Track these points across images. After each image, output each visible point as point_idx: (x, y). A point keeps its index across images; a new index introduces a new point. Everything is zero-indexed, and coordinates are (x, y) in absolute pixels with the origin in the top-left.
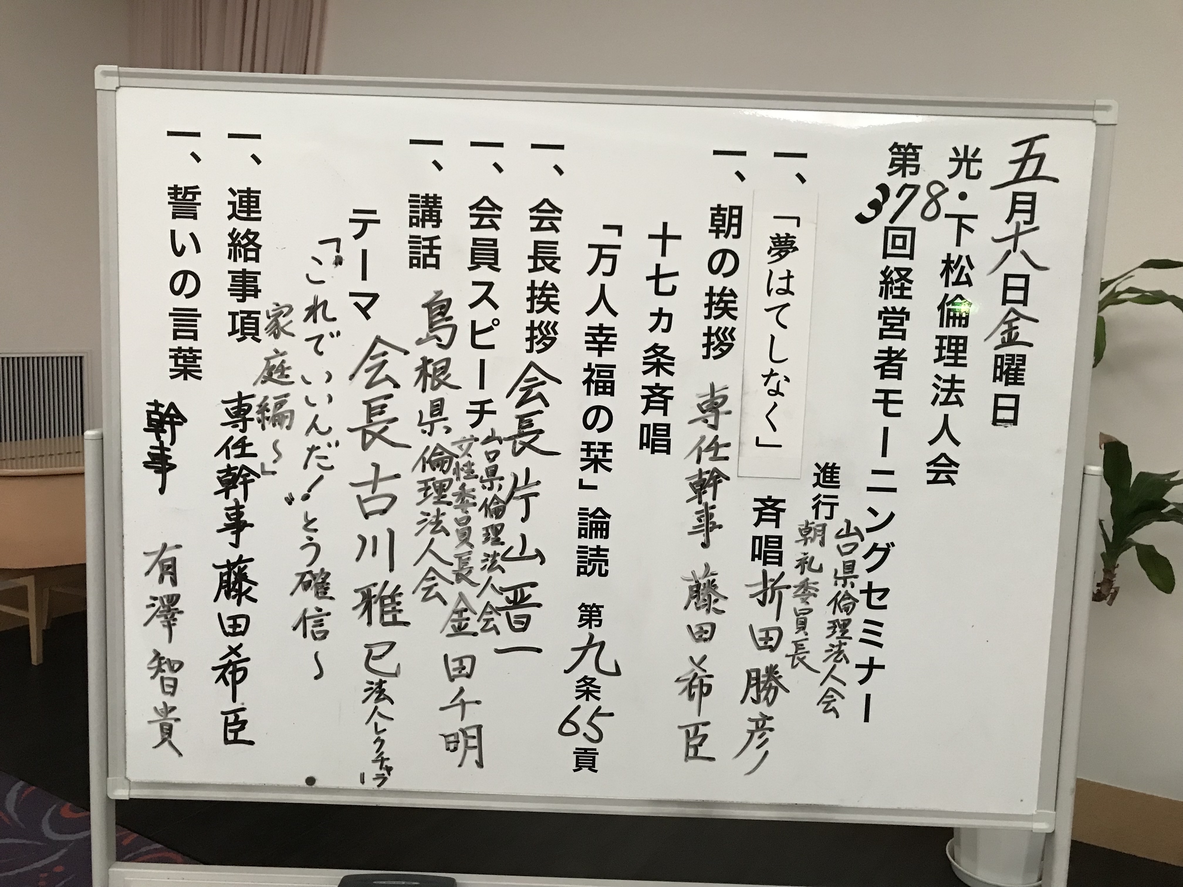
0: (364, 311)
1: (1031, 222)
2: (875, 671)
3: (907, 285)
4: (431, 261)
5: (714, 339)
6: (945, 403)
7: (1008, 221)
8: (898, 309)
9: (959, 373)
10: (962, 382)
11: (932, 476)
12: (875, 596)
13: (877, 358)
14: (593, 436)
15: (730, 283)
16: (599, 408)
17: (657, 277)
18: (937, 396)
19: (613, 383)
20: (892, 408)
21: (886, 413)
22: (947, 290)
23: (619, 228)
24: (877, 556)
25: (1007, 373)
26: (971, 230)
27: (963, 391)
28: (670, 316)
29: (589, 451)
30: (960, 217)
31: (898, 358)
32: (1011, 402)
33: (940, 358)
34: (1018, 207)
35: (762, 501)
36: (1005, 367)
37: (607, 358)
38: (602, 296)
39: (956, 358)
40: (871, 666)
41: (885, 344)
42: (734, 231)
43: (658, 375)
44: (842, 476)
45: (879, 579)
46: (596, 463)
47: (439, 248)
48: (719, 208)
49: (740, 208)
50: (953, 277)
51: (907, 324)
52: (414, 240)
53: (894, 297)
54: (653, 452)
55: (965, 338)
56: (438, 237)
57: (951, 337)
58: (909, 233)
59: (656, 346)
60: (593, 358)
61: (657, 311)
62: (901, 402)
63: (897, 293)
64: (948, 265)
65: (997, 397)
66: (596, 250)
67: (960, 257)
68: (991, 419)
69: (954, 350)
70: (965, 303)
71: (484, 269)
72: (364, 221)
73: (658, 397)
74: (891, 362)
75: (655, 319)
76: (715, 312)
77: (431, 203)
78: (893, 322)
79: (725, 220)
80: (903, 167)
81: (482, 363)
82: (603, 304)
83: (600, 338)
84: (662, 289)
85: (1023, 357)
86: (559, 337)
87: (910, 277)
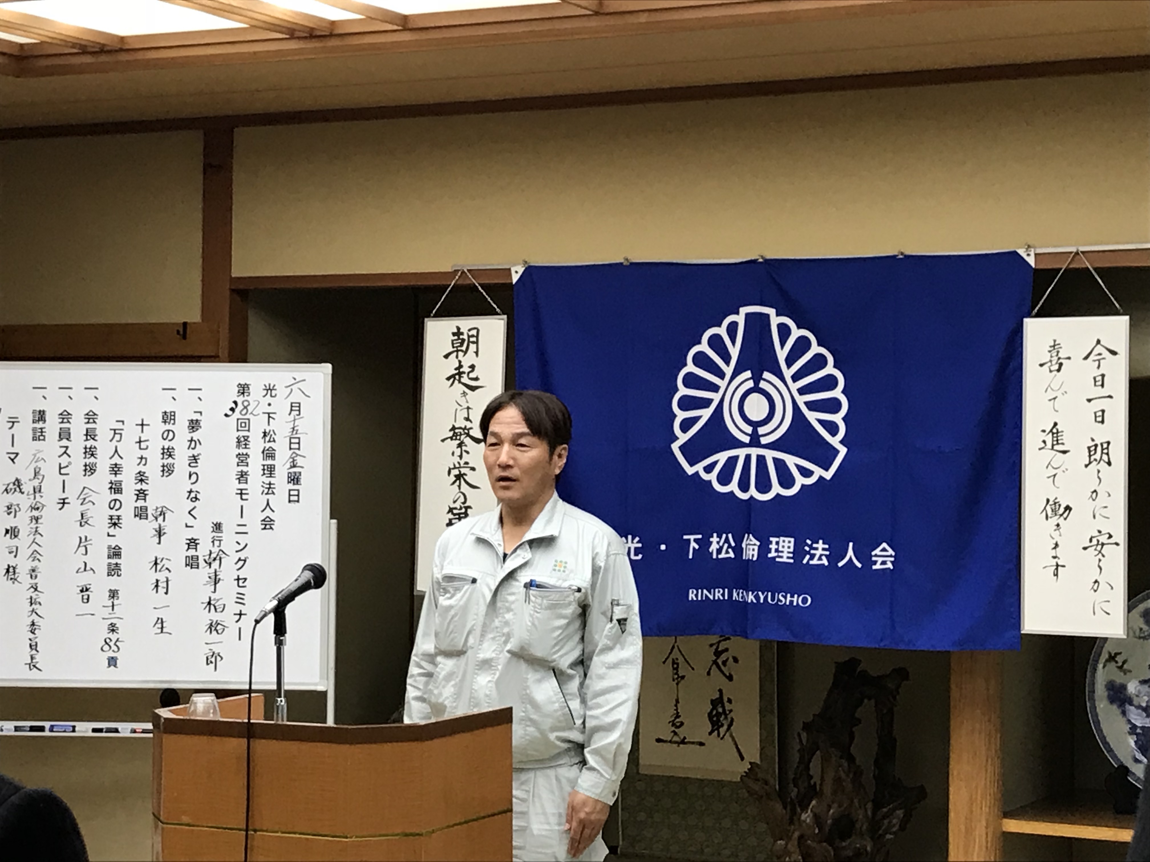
0: (12, 460)
1: (299, 414)
2: (242, 616)
3: (248, 443)
4: (41, 438)
5: (165, 468)
6: (267, 494)
7: (290, 414)
8: (245, 453)
9: (272, 480)
10: (274, 484)
11: (263, 526)
12: (241, 581)
13: (237, 475)
14: (114, 512)
15: (172, 444)
16: (115, 500)
17: (140, 442)
18: (263, 491)
19: (121, 489)
20: (244, 497)
21: (242, 499)
22: (265, 445)
23: (123, 422)
24: (241, 563)
25: (293, 480)
26: (274, 419)
27: (274, 488)
28: (146, 459)
29: (111, 519)
30: (269, 414)
31: (246, 474)
32: (296, 493)
33: (264, 474)
34: (293, 408)
35: (189, 540)
36: (292, 478)
38: (116, 451)
39: (271, 474)
40: (240, 614)
41: (240, 469)
42: (172, 422)
43: (141, 484)
44: (224, 528)
45: (242, 574)
46: (115, 524)
47: (45, 432)
48: (165, 413)
49: (174, 412)
50: (267, 439)
51: (249, 460)
52: (34, 430)
53: (243, 448)
54: (140, 519)
55: (274, 466)
56: (44, 428)
57: (268, 465)
58: (247, 421)
59: (140, 472)
60: (113, 478)
61: (140, 456)
62: (247, 494)
63: (244, 446)
64: (265, 434)
65: (290, 490)
66: (113, 432)
67: (270, 431)
68: (287, 500)
69: (270, 471)
70: (274, 450)
71: (65, 441)
72: (13, 422)
73: (141, 494)
74: (242, 477)
75: (139, 460)
76: (166, 457)
77: (42, 413)
78: (242, 459)
79: (168, 417)
80: (243, 393)
81: (64, 481)
82: (116, 455)
83: (116, 469)
84: (142, 447)
85: (300, 473)
86: (97, 469)
87: (249, 439)
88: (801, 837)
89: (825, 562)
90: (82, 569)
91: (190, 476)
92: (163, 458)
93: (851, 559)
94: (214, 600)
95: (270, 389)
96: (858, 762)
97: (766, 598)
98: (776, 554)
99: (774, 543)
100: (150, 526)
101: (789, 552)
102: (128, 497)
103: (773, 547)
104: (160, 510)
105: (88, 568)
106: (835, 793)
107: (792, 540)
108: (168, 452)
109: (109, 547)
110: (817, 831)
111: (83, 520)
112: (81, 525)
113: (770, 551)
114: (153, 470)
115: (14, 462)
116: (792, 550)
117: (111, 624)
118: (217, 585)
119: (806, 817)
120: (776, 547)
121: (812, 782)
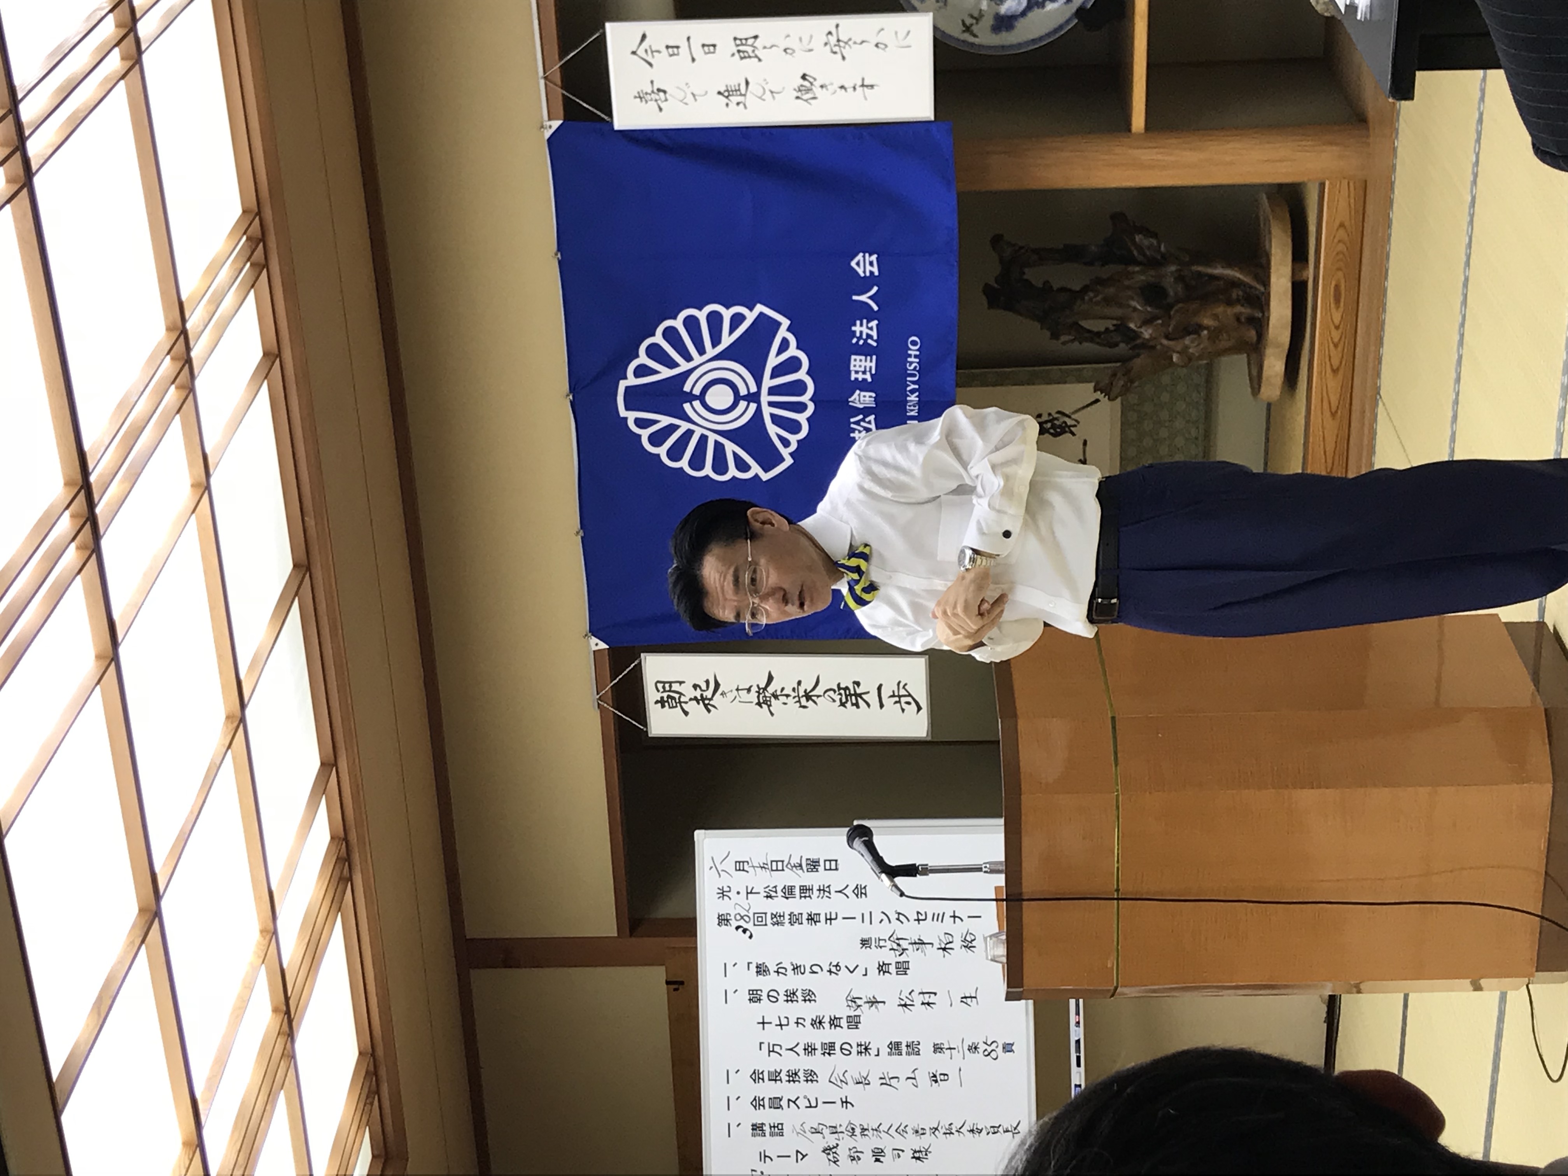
0: (804, 1156)
1: (748, 862)
3: (778, 914)
4: (780, 1127)
5: (807, 998)
6: (829, 892)
7: (747, 872)
8: (789, 917)
9: (816, 888)
10: (819, 886)
11: (863, 896)
12: (921, 917)
13: (811, 924)
14: (854, 1050)
15: (782, 993)
16: (841, 1049)
17: (781, 1025)
18: (826, 897)
19: (830, 1043)
20: (833, 916)
21: (836, 919)
22: (780, 897)
23: (761, 1043)
24: (902, 918)
25: (814, 866)
26: (753, 888)
27: (824, 886)
28: (798, 1019)
29: (861, 1052)
30: (748, 893)
31: (811, 915)
32: (828, 863)
33: (810, 896)
34: (742, 868)
35: (880, 972)
36: (812, 867)
37: (818, 1046)
38: (791, 1049)
39: (809, 890)
41: (805, 921)
42: (759, 992)
43: (824, 1022)
44: (866, 937)
45: (913, 917)
46: (866, 1049)
47: (774, 1124)
48: (750, 1000)
49: (749, 990)
50: (773, 894)
51: (796, 913)
52: (772, 1134)
53: (784, 919)
55: (800, 886)
56: (770, 1124)
57: (801, 893)
58: (756, 915)
59: (812, 1024)
60: (819, 1052)
61: (796, 1025)
62: (831, 913)
63: (782, 918)
64: (769, 897)
65: (825, 869)
66: (771, 1053)
67: (766, 892)
68: (835, 872)
69: (805, 891)
70: (784, 888)
71: (782, 1103)
72: (764, 1157)
73: (834, 1022)
74: (812, 919)
75: (799, 1025)
76: (795, 998)
77: (755, 1127)
78: (795, 919)
79: (755, 997)
80: (728, 920)
81: (824, 1103)
82: (794, 1049)
83: (810, 1050)
84: (786, 1023)
85: (807, 859)
86: (810, 1068)
87: (775, 913)
88: (1167, 337)
89: (874, 324)
90: (914, 1081)
91: (814, 972)
92: (797, 1001)
93: (870, 298)
94: (940, 944)
95: (722, 893)
96: (1088, 282)
97: (914, 383)
98: (868, 373)
99: (857, 376)
100: (867, 1013)
101: (866, 361)
102: (839, 1036)
103: (860, 377)
104: (850, 1003)
105: (912, 1076)
106: (1120, 305)
107: (853, 357)
108: (791, 996)
109: (890, 1054)
110: (1160, 321)
111: (863, 1082)
112: (869, 1084)
113: (864, 380)
114: (808, 1011)
115: (807, 1155)
116: (863, 358)
117: (969, 1050)
118: (925, 942)
119: (1147, 333)
120: (860, 373)
121: (1112, 328)
